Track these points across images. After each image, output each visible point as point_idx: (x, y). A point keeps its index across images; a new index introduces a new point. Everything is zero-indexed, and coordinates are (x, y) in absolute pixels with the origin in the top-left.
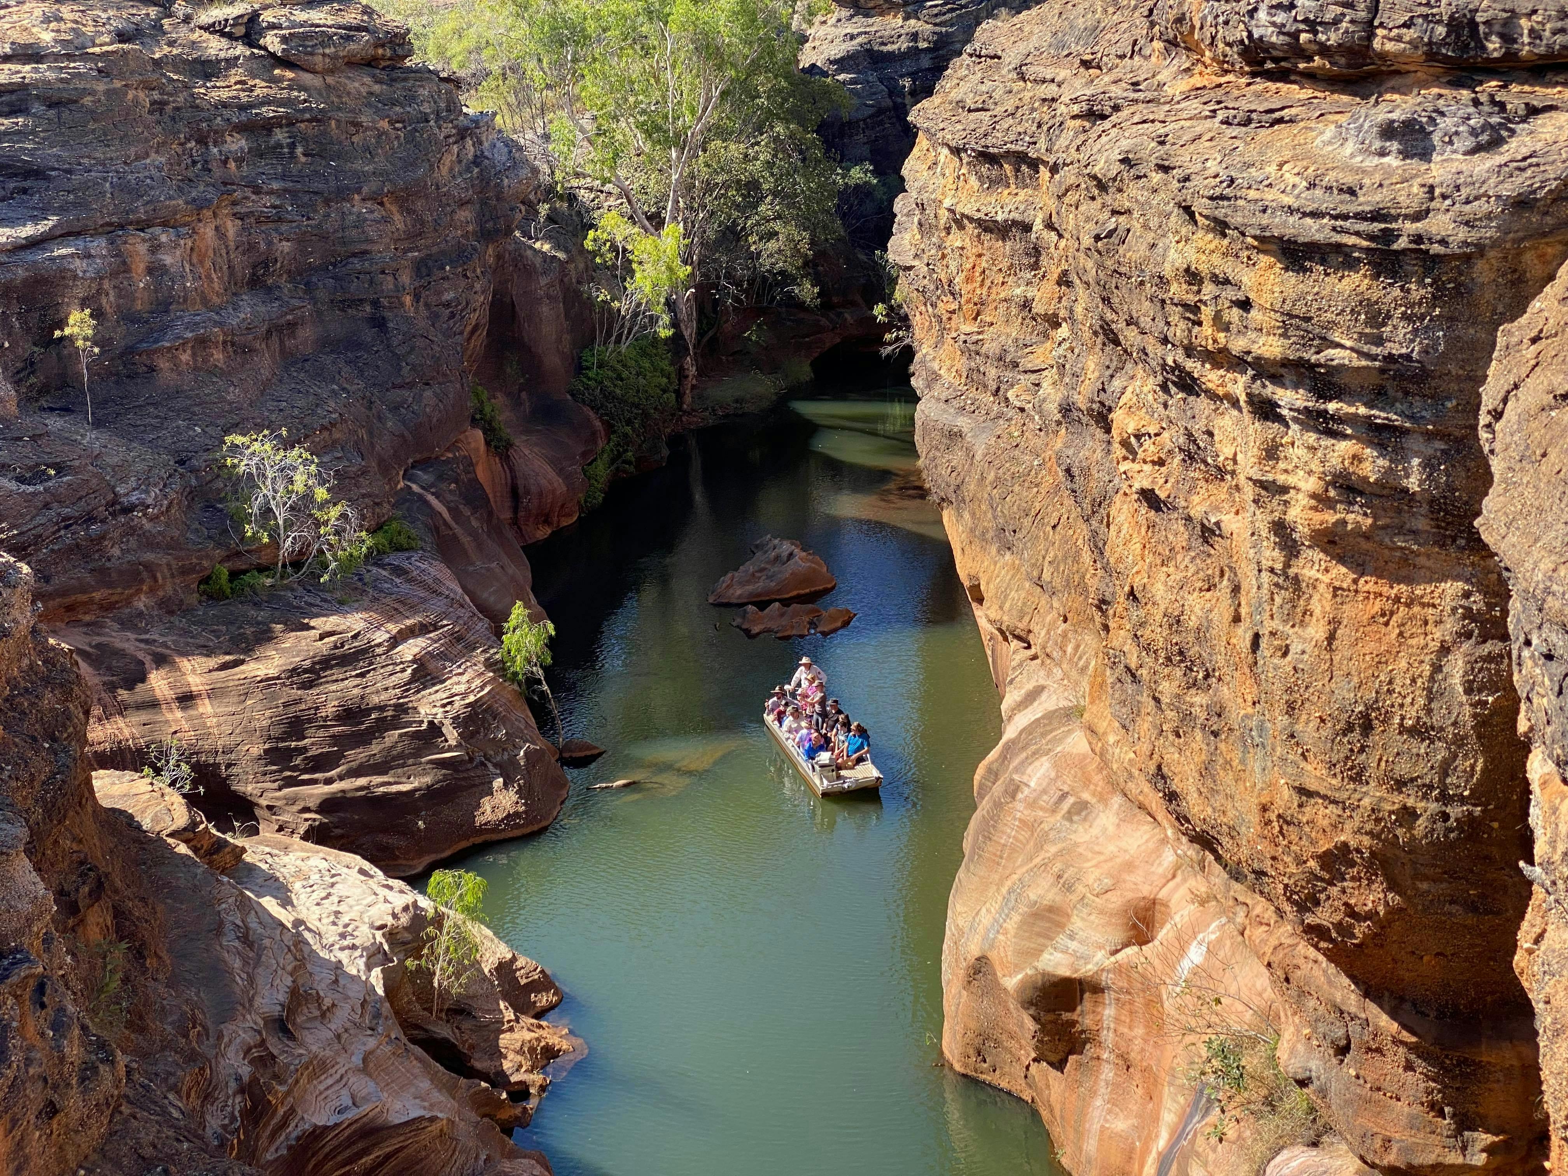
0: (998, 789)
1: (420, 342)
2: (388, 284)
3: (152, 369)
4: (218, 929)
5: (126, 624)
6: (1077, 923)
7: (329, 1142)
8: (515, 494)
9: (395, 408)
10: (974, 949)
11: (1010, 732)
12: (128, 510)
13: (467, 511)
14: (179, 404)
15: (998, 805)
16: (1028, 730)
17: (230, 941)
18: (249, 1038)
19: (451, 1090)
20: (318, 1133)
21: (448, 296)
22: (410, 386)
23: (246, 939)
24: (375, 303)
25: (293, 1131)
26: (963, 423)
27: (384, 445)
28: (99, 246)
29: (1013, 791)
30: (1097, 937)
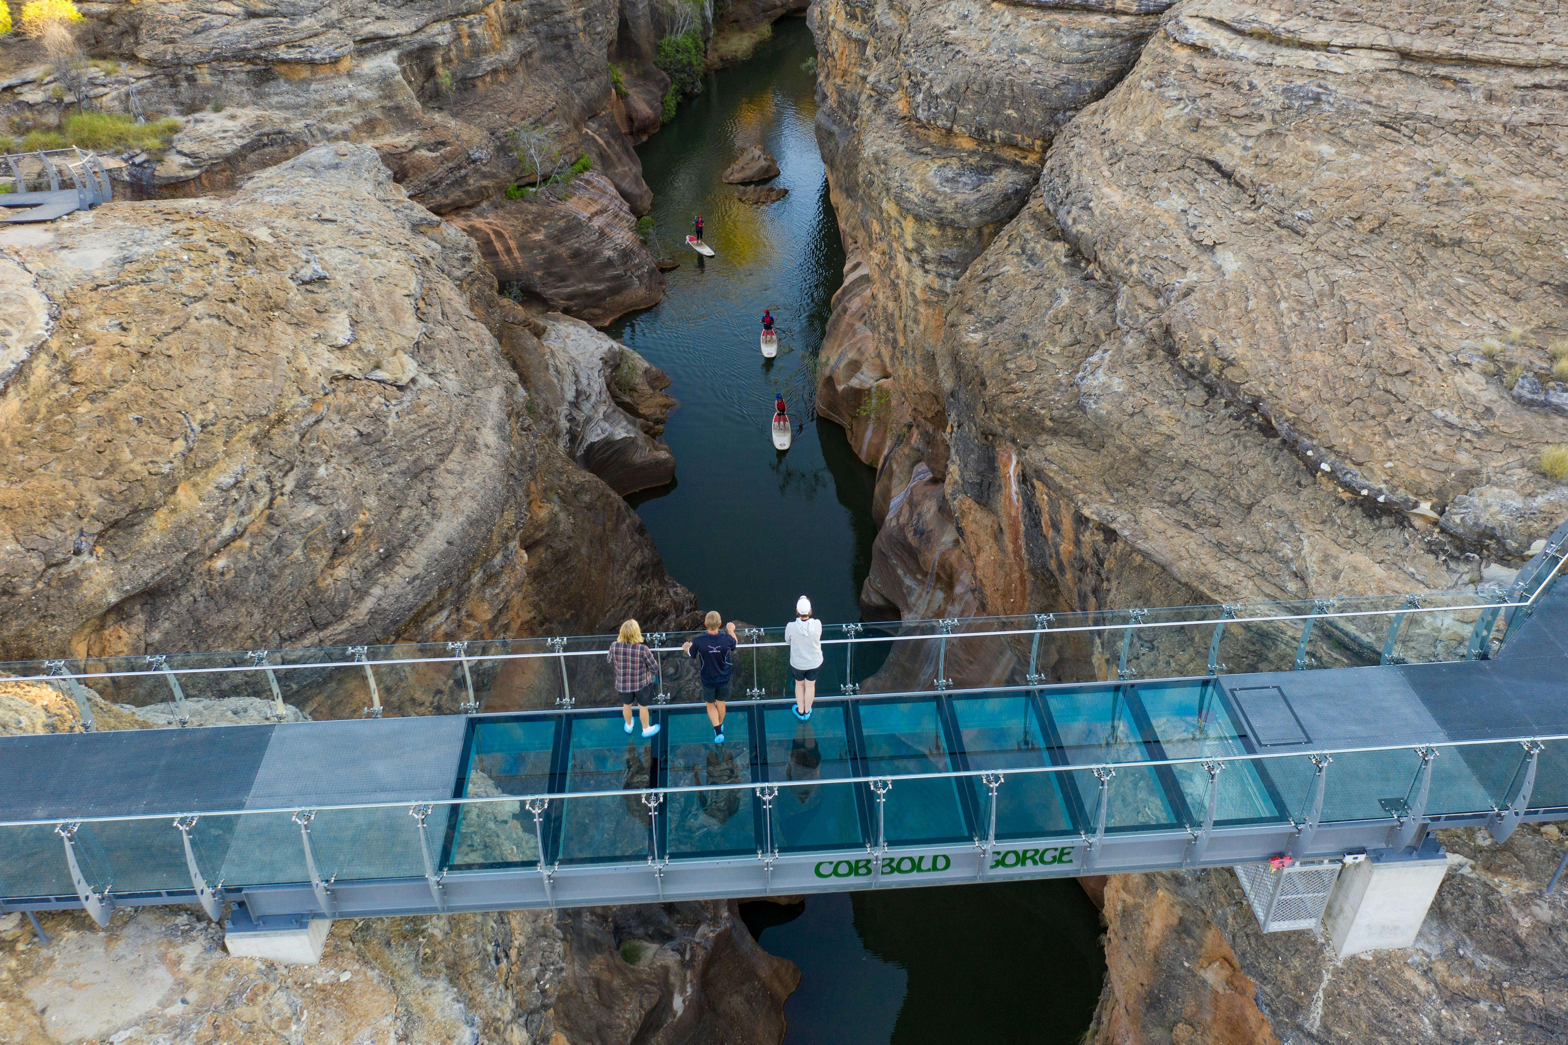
0: (839, 308)
1: (587, 56)
2: (572, 28)
3: (474, 86)
4: (547, 368)
5: (480, 215)
6: (864, 368)
7: (596, 447)
8: (630, 119)
9: (578, 91)
10: (827, 372)
11: (847, 282)
12: (474, 162)
13: (612, 142)
14: (488, 102)
15: (839, 315)
16: (854, 283)
17: (552, 371)
18: (567, 412)
19: (634, 424)
20: (592, 445)
21: (599, 29)
22: (585, 79)
23: (557, 371)
24: (566, 37)
25: (585, 445)
26: (835, 129)
27: (575, 113)
28: (447, 26)
29: (845, 310)
30: (871, 374)
